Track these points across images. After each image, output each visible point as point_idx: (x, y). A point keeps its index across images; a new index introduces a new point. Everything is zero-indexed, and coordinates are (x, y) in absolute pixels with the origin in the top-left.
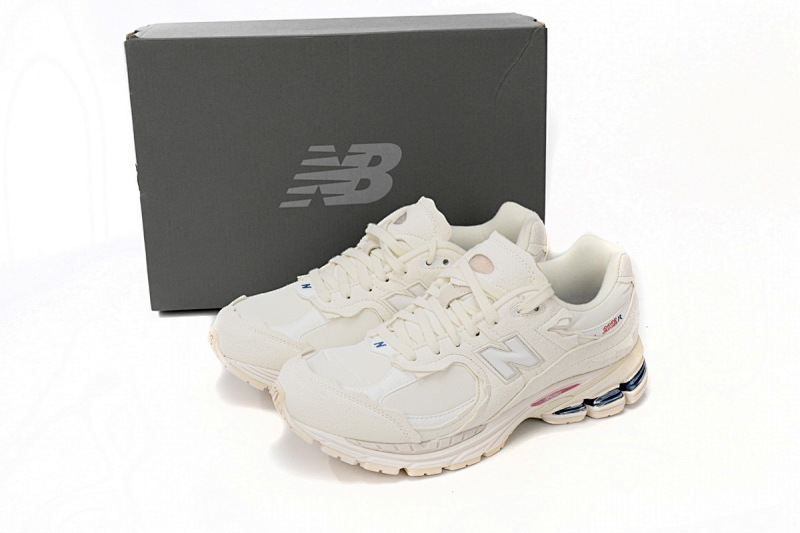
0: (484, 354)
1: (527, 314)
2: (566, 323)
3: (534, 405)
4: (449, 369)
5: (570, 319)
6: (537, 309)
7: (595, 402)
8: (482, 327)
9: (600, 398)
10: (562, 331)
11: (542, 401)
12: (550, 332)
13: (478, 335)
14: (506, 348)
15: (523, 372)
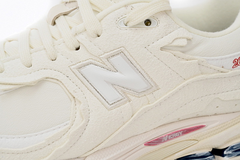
0: (83, 70)
1: (134, 27)
2: (184, 42)
3: (149, 144)
4: (40, 83)
5: (189, 40)
6: (148, 22)
7: (225, 153)
8: (83, 39)
9: (232, 148)
10: (178, 53)
11: (158, 141)
12: (164, 52)
13: (78, 49)
14: (109, 66)
15: (132, 98)
